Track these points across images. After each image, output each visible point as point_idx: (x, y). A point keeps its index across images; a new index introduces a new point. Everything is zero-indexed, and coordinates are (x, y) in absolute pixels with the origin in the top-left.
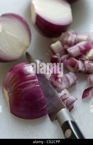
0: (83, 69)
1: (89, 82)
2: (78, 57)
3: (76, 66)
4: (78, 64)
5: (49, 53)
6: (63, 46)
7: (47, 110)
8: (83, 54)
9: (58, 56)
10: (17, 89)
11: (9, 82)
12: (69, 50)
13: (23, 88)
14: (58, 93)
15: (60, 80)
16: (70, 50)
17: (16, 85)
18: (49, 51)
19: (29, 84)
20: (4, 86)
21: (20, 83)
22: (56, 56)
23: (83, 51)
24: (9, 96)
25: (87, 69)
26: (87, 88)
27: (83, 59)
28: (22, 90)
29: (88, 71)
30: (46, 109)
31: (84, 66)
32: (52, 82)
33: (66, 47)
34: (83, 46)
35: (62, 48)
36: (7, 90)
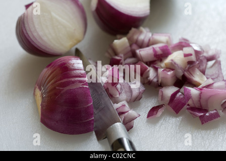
0: (155, 80)
1: (160, 98)
2: (151, 63)
3: (145, 73)
4: (149, 71)
5: (109, 53)
6: (131, 45)
7: (94, 126)
8: (158, 60)
9: (121, 57)
10: (55, 88)
11: (46, 77)
12: (138, 51)
13: (65, 86)
14: (114, 103)
15: (119, 86)
16: (140, 51)
17: (56, 82)
18: (110, 51)
19: (73, 82)
20: (37, 85)
21: (61, 79)
22: (118, 56)
23: (158, 55)
24: (43, 98)
25: (160, 80)
26: (156, 106)
27: (156, 66)
28: (63, 90)
29: (161, 84)
30: (92, 122)
31: (157, 76)
32: (108, 88)
33: (134, 47)
34: (159, 48)
35: (129, 49)
36: (40, 90)
